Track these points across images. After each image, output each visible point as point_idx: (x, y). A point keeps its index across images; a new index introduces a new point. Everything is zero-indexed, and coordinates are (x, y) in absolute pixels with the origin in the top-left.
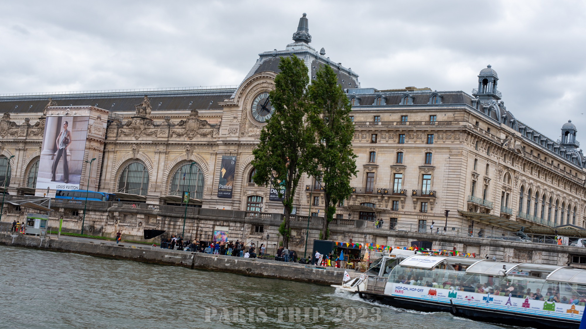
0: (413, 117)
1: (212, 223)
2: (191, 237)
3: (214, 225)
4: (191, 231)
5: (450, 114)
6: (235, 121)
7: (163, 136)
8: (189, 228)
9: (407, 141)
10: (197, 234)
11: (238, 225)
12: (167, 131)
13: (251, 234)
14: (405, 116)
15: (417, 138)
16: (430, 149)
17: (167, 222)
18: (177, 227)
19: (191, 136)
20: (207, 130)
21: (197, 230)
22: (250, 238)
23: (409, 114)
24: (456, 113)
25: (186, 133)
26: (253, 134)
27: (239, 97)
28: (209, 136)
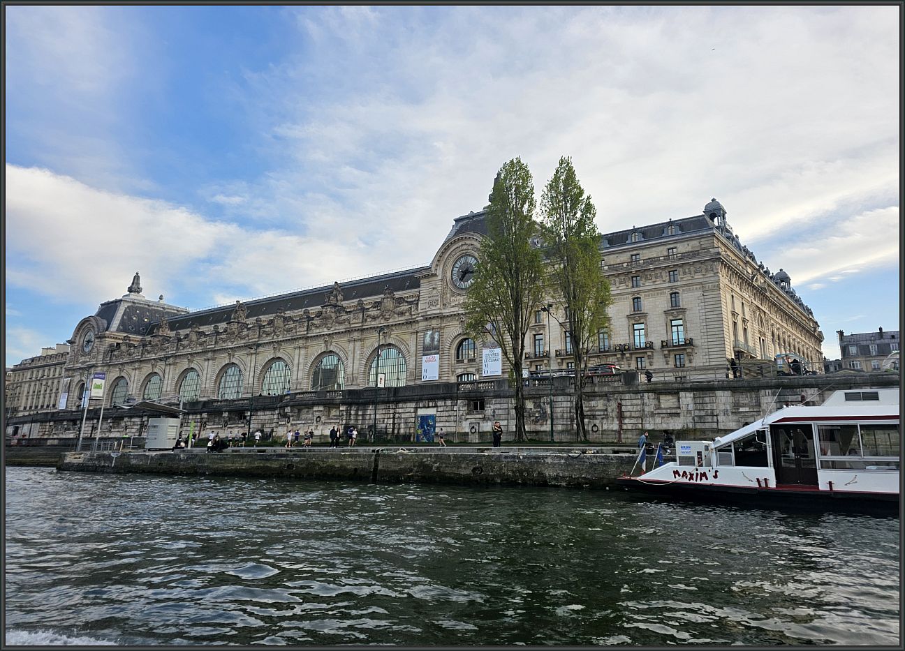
0: (646, 254)
1: (413, 405)
2: (386, 428)
3: (416, 408)
4: (386, 420)
5: (695, 243)
6: (435, 291)
7: (356, 322)
8: (383, 416)
9: (643, 284)
10: (394, 423)
11: (449, 403)
12: (361, 316)
13: (468, 414)
14: (636, 255)
15: (656, 278)
16: (676, 288)
17: (353, 412)
18: (368, 417)
19: (387, 317)
20: (405, 307)
21: (394, 418)
22: (467, 419)
23: (640, 252)
24: (702, 240)
25: (382, 315)
26: (457, 303)
27: (437, 265)
28: (407, 314)
